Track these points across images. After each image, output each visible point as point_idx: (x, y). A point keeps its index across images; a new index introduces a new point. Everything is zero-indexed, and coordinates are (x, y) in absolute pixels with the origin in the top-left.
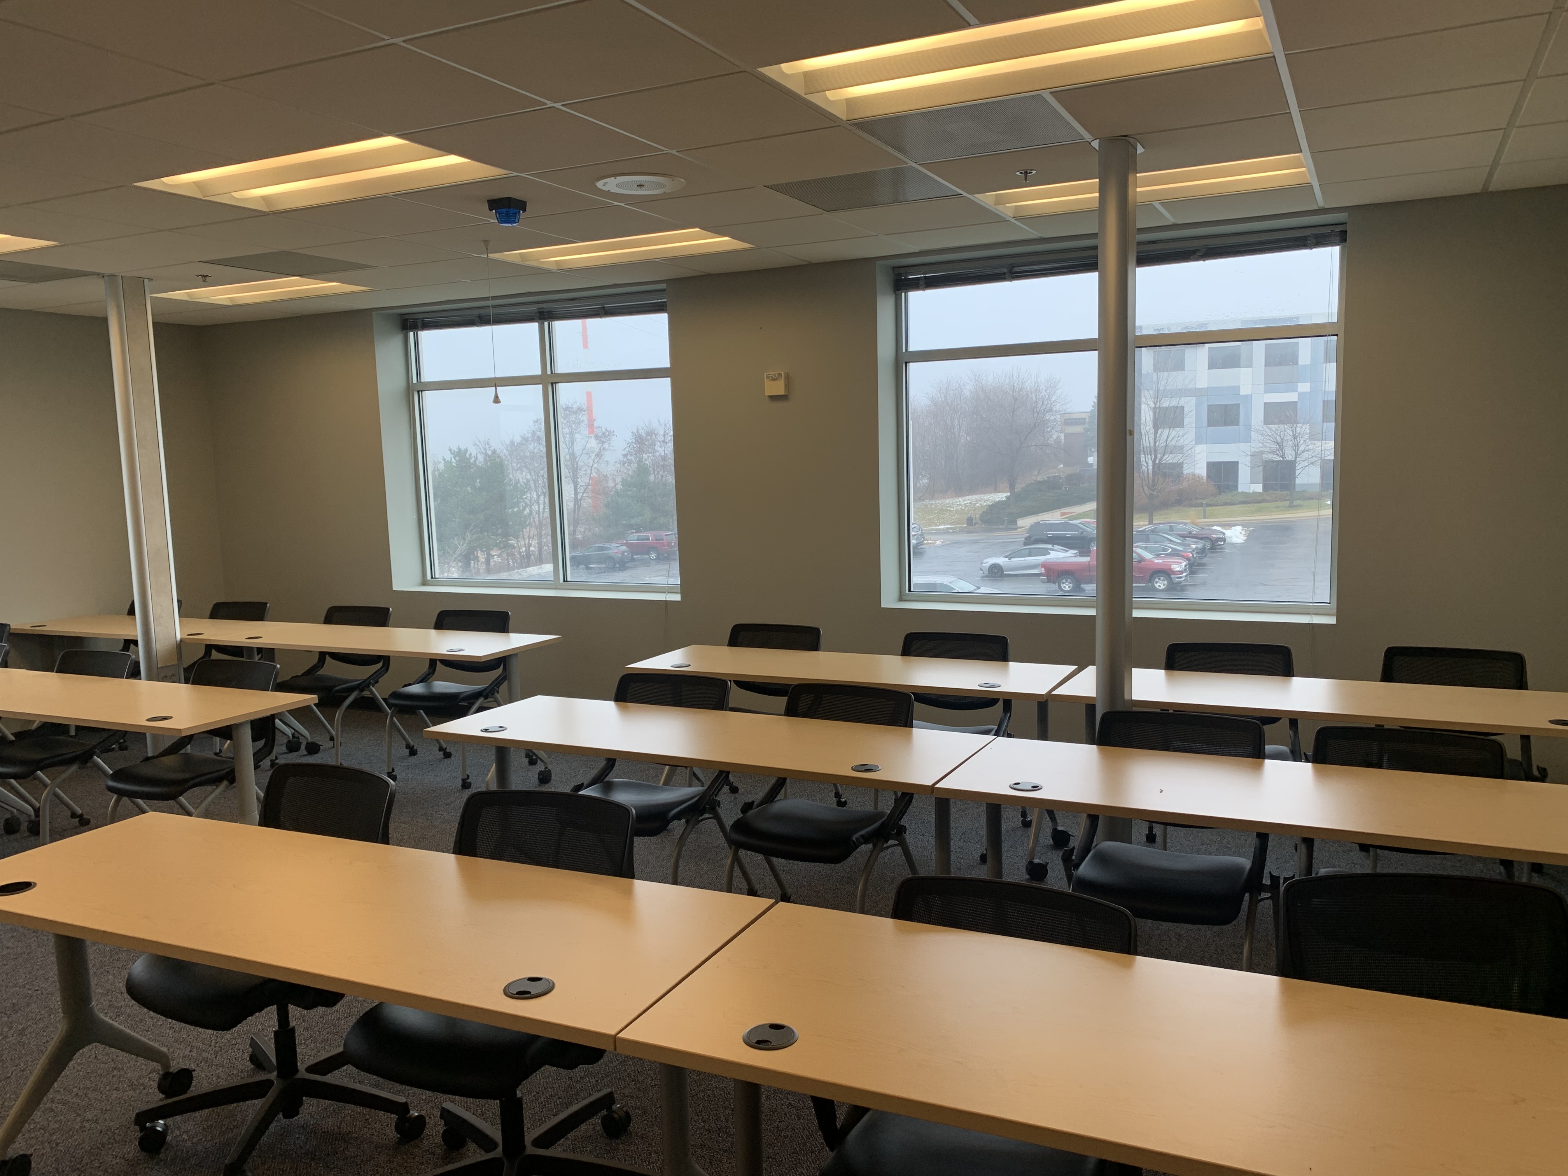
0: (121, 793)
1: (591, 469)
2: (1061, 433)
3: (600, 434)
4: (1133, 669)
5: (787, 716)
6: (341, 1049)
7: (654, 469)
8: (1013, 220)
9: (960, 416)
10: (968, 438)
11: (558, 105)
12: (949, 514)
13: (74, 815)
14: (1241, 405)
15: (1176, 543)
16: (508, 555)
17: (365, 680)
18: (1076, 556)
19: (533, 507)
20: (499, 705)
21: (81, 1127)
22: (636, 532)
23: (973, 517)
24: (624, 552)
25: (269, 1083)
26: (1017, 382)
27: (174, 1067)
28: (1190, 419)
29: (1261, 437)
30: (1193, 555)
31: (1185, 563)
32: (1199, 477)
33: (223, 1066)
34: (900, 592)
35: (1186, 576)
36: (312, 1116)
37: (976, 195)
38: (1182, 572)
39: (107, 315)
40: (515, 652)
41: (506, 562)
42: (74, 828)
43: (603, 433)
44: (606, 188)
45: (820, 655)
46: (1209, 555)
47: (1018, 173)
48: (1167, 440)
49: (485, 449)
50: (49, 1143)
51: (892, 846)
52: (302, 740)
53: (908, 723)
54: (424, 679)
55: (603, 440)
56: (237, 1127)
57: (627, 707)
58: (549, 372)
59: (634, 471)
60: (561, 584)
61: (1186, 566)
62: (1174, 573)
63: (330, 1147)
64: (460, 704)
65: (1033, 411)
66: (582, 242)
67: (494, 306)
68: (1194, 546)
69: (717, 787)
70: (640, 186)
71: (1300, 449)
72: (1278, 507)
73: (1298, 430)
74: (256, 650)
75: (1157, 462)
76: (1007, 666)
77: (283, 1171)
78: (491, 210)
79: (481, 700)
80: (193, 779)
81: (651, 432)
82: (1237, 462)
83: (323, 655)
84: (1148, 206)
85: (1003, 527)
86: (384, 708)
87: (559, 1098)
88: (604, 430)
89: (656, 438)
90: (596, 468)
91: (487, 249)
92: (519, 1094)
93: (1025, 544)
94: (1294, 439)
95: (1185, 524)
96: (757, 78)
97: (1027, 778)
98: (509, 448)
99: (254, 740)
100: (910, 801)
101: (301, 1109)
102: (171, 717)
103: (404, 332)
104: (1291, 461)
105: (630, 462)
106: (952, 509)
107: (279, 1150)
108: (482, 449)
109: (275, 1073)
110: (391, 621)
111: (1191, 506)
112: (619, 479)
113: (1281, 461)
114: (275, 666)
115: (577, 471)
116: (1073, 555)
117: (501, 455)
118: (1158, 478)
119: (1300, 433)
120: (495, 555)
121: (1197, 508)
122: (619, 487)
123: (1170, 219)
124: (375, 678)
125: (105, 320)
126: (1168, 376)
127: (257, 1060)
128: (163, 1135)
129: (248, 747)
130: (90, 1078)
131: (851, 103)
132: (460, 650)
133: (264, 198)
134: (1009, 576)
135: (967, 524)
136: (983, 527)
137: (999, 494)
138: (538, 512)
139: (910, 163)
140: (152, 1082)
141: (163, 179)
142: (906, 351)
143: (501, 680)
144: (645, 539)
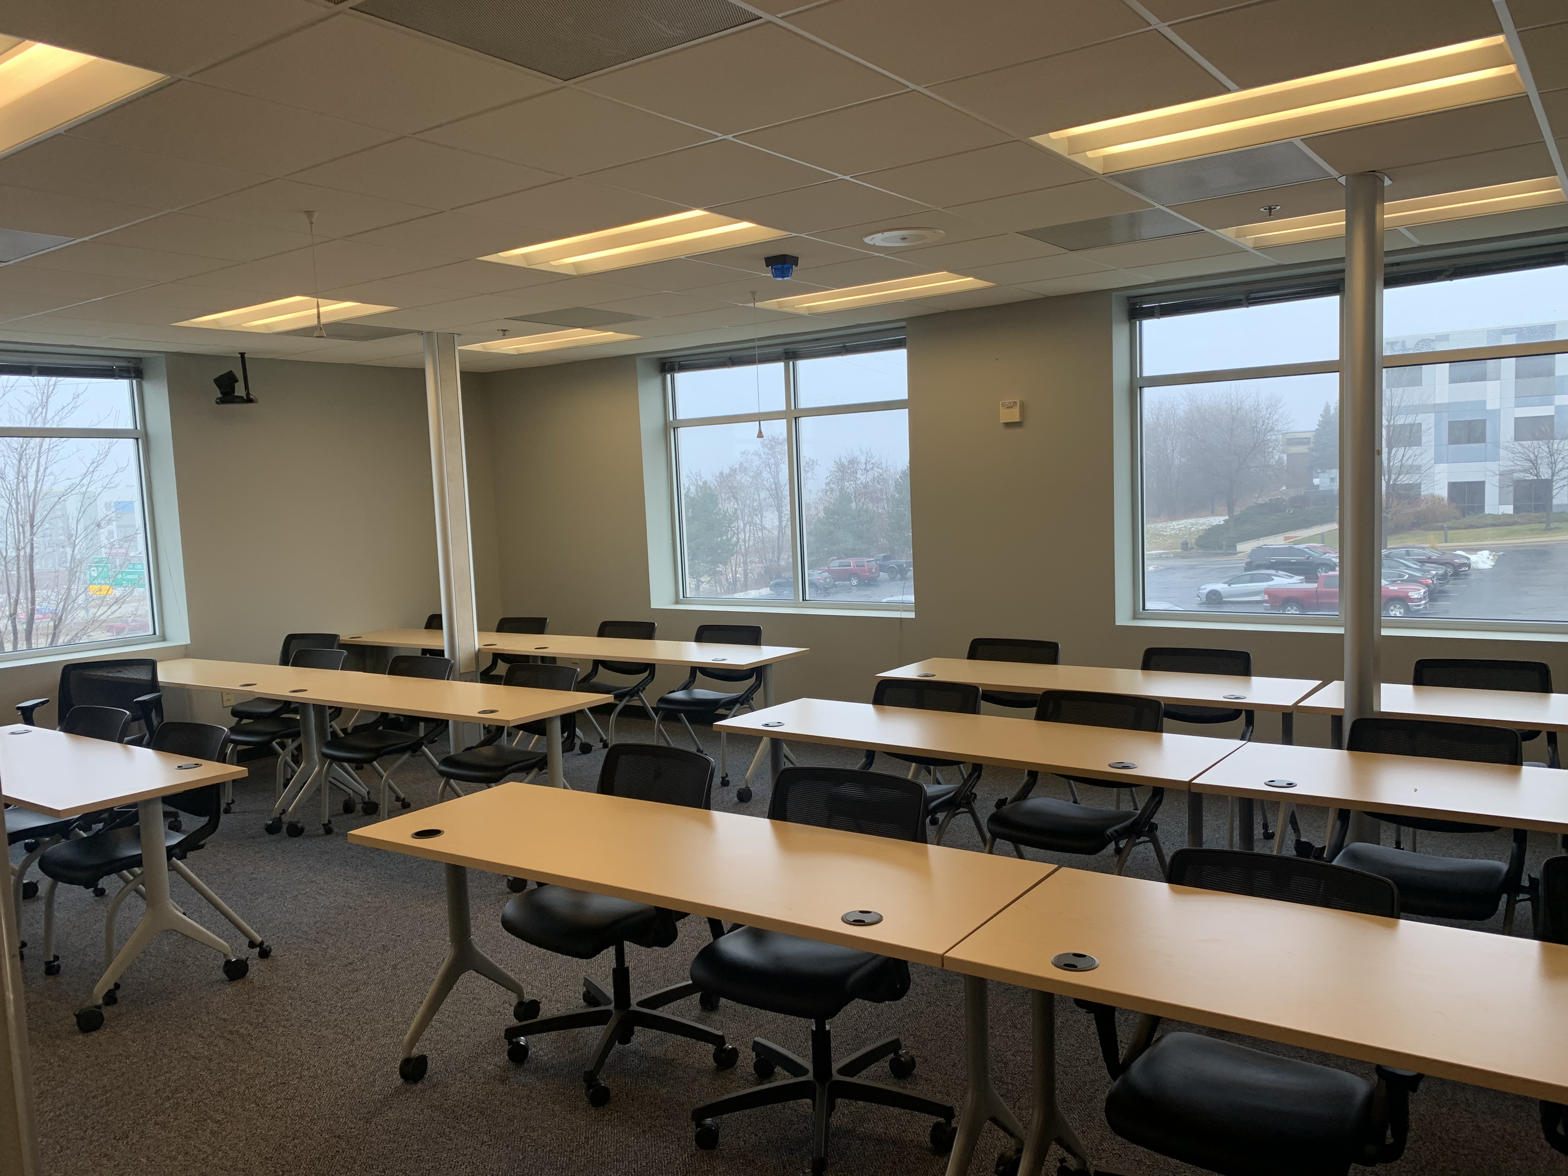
0: (449, 776)
2: (1283, 453)
4: (1382, 684)
5: (1039, 720)
7: (855, 497)
8: (1253, 251)
9: (1173, 438)
10: (1182, 460)
11: (848, 178)
12: (1163, 539)
13: (398, 799)
14: (1487, 421)
15: (1414, 568)
17: (635, 687)
18: (1301, 583)
19: (740, 535)
21: (458, 1040)
22: (836, 559)
23: (1188, 541)
24: (826, 578)
25: (609, 1012)
26: (1236, 401)
27: (527, 998)
28: (1428, 437)
29: (1511, 455)
30: (1433, 581)
31: (1424, 590)
32: (1439, 499)
33: (560, 1002)
34: (1134, 610)
35: (1425, 604)
36: (642, 1043)
37: (1218, 230)
38: (1420, 600)
39: (424, 366)
40: (770, 663)
41: (714, 588)
42: (398, 810)
44: (872, 243)
45: (1059, 668)
46: (1451, 582)
47: (1262, 210)
48: (1402, 460)
49: (696, 480)
50: (436, 1050)
51: (1144, 842)
53: (1157, 728)
54: (686, 687)
56: (581, 1049)
57: (884, 709)
58: (793, 408)
59: (836, 499)
60: (800, 603)
61: (1425, 593)
62: (1412, 600)
63: (660, 1069)
64: (718, 710)
65: (1253, 430)
66: (838, 289)
67: (745, 349)
68: (1434, 572)
69: (970, 785)
70: (903, 239)
71: (1558, 466)
72: (1532, 530)
73: (1555, 447)
75: (1391, 483)
76: (1249, 681)
77: (625, 1084)
78: (767, 266)
80: (511, 765)
81: (853, 460)
82: (1483, 483)
83: (597, 663)
84: (1395, 231)
85: (1221, 552)
86: (652, 714)
89: (858, 466)
91: (754, 299)
92: (828, 1027)
93: (1246, 570)
94: (1551, 455)
95: (1423, 548)
96: (1029, 145)
97: (1282, 777)
98: (718, 479)
99: (563, 733)
100: (1162, 798)
101: (633, 1038)
102: (497, 711)
103: (663, 374)
104: (1546, 480)
105: (832, 490)
106: (1165, 534)
107: (619, 1068)
108: (694, 480)
109: (613, 1005)
110: (657, 634)
111: (1433, 529)
112: (821, 507)
113: (1535, 480)
114: (576, 670)
115: (781, 500)
116: (1299, 581)
117: (712, 485)
118: (1393, 500)
119: (1557, 450)
121: (1437, 532)
122: (822, 515)
123: (1416, 242)
124: (642, 686)
126: (1403, 392)
127: (592, 996)
128: (525, 1049)
129: (558, 738)
130: (457, 1004)
131: (1107, 158)
132: (723, 660)
134: (1229, 602)
135: (1182, 549)
136: (1200, 553)
137: (1216, 518)
138: (744, 540)
139: (1158, 206)
140: (506, 1011)
141: (499, 254)
142: (1140, 376)
143: (755, 688)
144: (847, 566)
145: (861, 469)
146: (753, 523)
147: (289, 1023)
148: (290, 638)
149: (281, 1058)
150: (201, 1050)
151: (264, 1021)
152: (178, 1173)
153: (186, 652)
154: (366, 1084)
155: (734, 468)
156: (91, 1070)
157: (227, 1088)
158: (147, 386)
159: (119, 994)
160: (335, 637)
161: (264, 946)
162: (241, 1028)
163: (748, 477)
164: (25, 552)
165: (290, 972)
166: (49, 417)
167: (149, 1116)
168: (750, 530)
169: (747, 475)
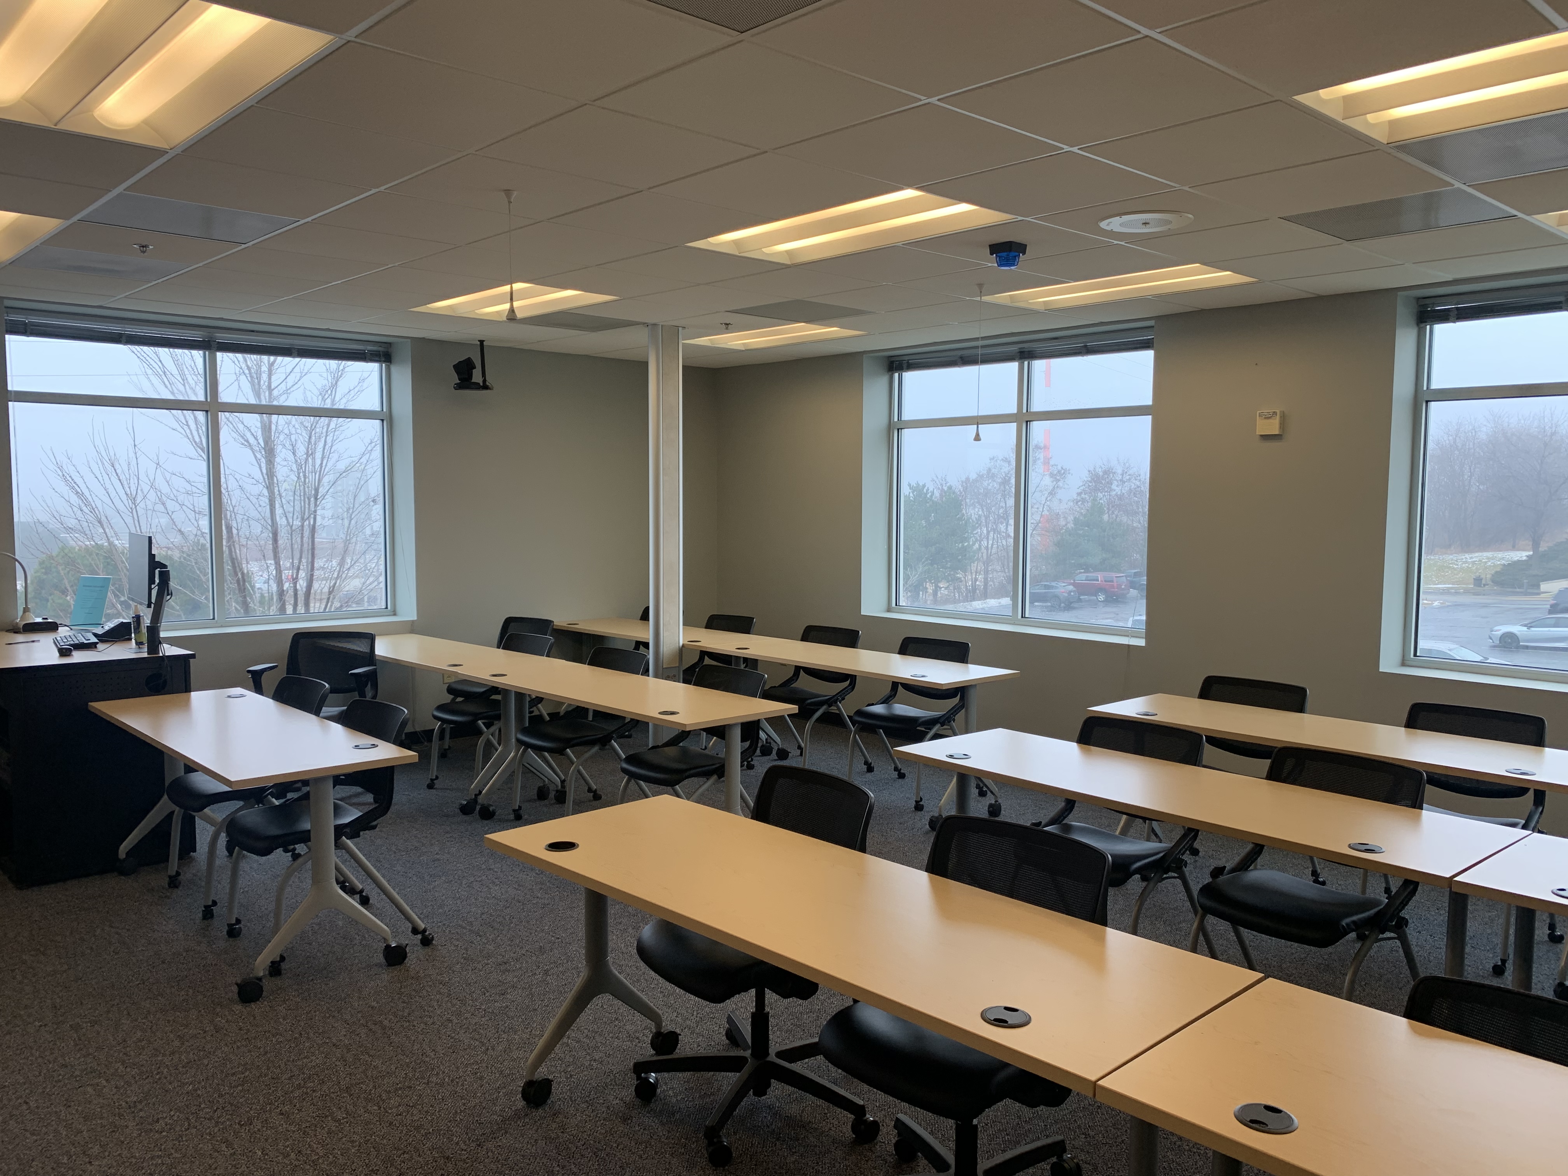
0: (632, 776)
1: (1043, 507)
3: (1055, 472)
5: (1270, 780)
6: (816, 1040)
7: (1108, 509)
9: (1472, 462)
10: (1481, 487)
11: (1075, 149)
12: (1452, 572)
13: (590, 790)
16: (954, 589)
17: (835, 696)
19: (982, 542)
20: (955, 734)
21: (589, 1065)
22: (1084, 572)
23: (1483, 576)
24: (1070, 592)
25: (744, 1060)
27: (666, 1028)
33: (703, 1036)
34: (1404, 656)
36: (777, 1100)
37: (1534, 216)
39: (648, 359)
40: (974, 683)
41: (952, 594)
43: (1059, 472)
44: (1108, 228)
45: (1305, 718)
49: (941, 485)
50: (564, 1074)
51: (1390, 938)
52: (773, 745)
53: (1417, 804)
54: (886, 701)
55: (1058, 478)
57: (1090, 750)
58: (1025, 411)
59: (1088, 510)
60: (1023, 621)
63: (793, 1132)
64: (918, 728)
66: (1075, 281)
67: (983, 347)
69: (1184, 847)
70: (1145, 224)
74: (742, 660)
76: (1541, 753)
77: (752, 1145)
78: (992, 254)
79: (938, 726)
80: (691, 769)
81: (1109, 470)
83: (798, 669)
85: (1521, 590)
86: (849, 725)
87: (1008, 1135)
88: (1059, 468)
89: (1113, 476)
90: (1048, 506)
91: (981, 292)
92: (976, 1123)
93: (1550, 612)
96: (1292, 106)
98: (964, 484)
99: (743, 740)
100: (1415, 890)
101: (769, 1090)
102: (677, 713)
103: (890, 373)
105: (1084, 501)
106: (1456, 567)
107: (749, 1125)
108: (939, 484)
109: (749, 1051)
110: (860, 643)
112: (1071, 518)
114: (764, 677)
117: (957, 491)
120: (943, 587)
122: (1071, 525)
124: (841, 696)
125: (646, 364)
127: (733, 1036)
128: (654, 1087)
129: (737, 745)
131: (1394, 124)
132: (922, 677)
133: (788, 252)
134: (1527, 647)
135: (1475, 585)
136: (1495, 590)
137: (1518, 553)
138: (987, 548)
139: (1458, 185)
140: (645, 1038)
141: (709, 239)
142: (1428, 388)
143: (958, 709)
144: (1094, 580)
145: (1116, 480)
146: (998, 531)
147: (431, 1020)
148: (509, 621)
149: (414, 1058)
150: (343, 1038)
151: (409, 1014)
152: (286, 1173)
153: (412, 628)
154: (488, 1101)
155: (981, 474)
156: (239, 1044)
157: (357, 1084)
158: (394, 369)
159: (284, 966)
160: (548, 623)
161: (427, 933)
162: (386, 1019)
163: (995, 484)
164: (309, 523)
165: (446, 964)
166: (337, 399)
167: (276, 1104)
168: (993, 538)
169: (994, 481)
